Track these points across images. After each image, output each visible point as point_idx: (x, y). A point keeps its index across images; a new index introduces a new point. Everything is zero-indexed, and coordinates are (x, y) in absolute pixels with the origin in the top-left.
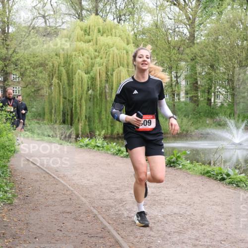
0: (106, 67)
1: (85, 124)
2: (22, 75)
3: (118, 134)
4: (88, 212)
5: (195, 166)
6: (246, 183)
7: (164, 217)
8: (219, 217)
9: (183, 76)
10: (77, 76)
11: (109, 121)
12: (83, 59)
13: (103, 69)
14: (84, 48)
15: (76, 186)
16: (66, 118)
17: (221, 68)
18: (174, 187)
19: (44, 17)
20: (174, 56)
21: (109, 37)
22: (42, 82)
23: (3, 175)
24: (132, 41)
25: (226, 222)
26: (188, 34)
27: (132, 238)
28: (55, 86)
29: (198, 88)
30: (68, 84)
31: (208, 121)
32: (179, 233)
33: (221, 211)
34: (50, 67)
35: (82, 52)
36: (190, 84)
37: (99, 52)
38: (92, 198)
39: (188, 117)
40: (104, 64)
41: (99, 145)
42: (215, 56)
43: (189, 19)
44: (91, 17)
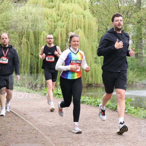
0: (67, 29)
5: (138, 111)
10: (42, 36)
12: (47, 22)
13: (64, 30)
14: (49, 13)
15: (40, 126)
16: (33, 70)
21: (69, 4)
24: (88, 7)
26: (135, 1)
28: (24, 44)
30: (35, 43)
35: (47, 16)
36: (136, 43)
37: (61, 17)
38: (54, 136)
39: (134, 70)
40: (65, 26)
41: (59, 93)
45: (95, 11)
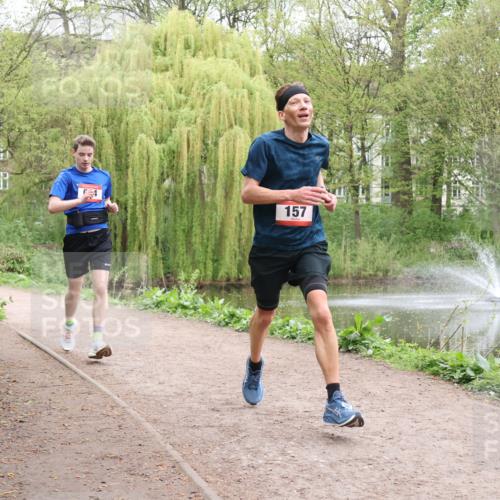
0: (204, 128)
1: (155, 257)
2: (12, 145)
3: (228, 280)
4: (159, 456)
5: (402, 349)
7: (331, 465)
8: (457, 466)
9: (377, 147)
10: (136, 149)
11: (209, 250)
12: (151, 110)
13: (197, 131)
14: (154, 84)
15: (133, 396)
17: (464, 129)
19: (62, 13)
20: (356, 102)
21: (209, 59)
24: (261, 68)
25: (474, 478)
26: (389, 52)
29: (411, 173)
30: (117, 165)
31: (434, 248)
33: (461, 452)
34: (76, 127)
36: (393, 164)
37: (187, 94)
38: (170, 424)
39: (388, 240)
40: (199, 121)
41: (186, 304)
42: (451, 101)
43: (391, 16)
44: (170, 13)
45: (280, 80)
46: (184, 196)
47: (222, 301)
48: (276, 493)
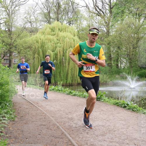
0: (63, 48)
2: (19, 53)
3: (69, 84)
4: (54, 125)
5: (110, 100)
6: (137, 109)
8: (123, 127)
10: (47, 53)
11: (65, 77)
12: (51, 44)
13: (62, 49)
14: (51, 38)
15: (48, 111)
17: (123, 49)
18: (99, 112)
19: (30, 22)
20: (98, 42)
21: (64, 33)
22: (30, 57)
23: (9, 106)
24: (76, 34)
25: (127, 130)
26: (106, 31)
27: (77, 138)
28: (36, 58)
29: (111, 59)
30: (43, 57)
31: (117, 76)
32: (103, 135)
33: (124, 124)
34: (34, 48)
35: (50, 41)
36: (107, 57)
37: (59, 41)
38: (56, 117)
39: (106, 74)
40: (62, 47)
41: (60, 89)
42: (120, 42)
43: (106, 23)
44: (55, 22)
45: (81, 37)
46: (59, 64)
47: (68, 89)
48: (81, 133)
